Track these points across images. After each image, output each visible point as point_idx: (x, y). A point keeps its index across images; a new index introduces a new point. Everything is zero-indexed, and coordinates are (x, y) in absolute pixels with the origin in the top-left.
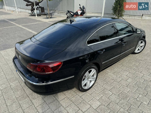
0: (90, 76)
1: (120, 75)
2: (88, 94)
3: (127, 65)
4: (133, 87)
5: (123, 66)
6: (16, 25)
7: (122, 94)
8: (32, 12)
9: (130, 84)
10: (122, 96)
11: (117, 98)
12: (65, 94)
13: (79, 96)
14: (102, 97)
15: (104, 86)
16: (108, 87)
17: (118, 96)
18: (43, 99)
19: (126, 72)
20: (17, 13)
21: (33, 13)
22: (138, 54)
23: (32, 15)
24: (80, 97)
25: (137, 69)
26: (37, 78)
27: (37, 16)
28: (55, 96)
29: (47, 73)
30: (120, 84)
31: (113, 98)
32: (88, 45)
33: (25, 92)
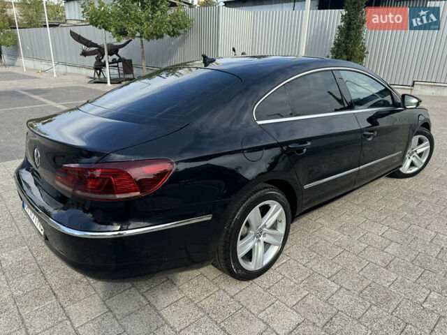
0: (265, 226)
1: (362, 234)
2: (258, 289)
3: (380, 206)
4: (407, 267)
5: (369, 209)
6: (46, 103)
7: (372, 290)
8: (98, 71)
9: (397, 259)
10: (374, 296)
11: (356, 301)
12: (179, 289)
13: (228, 294)
14: (305, 297)
15: (310, 265)
16: (323, 266)
17: (359, 296)
18: (104, 301)
19: (381, 226)
20: (55, 76)
21: (99, 75)
22: (411, 178)
23: (97, 80)
24: (232, 297)
25: (414, 218)
26: (88, 213)
27: (111, 83)
28: (145, 294)
29: (118, 196)
30: (364, 259)
31: (344, 300)
32: (259, 123)
33: (45, 279)
